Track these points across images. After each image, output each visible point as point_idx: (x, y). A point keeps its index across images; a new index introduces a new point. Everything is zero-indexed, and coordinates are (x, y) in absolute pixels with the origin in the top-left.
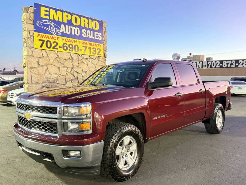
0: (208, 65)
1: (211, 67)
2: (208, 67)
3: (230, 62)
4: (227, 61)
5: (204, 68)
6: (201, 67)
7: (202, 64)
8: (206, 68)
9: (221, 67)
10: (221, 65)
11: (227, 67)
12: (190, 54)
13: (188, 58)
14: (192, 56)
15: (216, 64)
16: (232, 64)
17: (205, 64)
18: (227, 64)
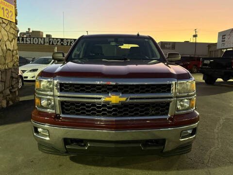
0: (50, 42)
1: (53, 44)
2: (49, 44)
3: (70, 41)
4: (67, 39)
5: (46, 44)
6: (43, 43)
7: (44, 40)
8: (48, 44)
9: (62, 44)
10: (62, 43)
11: (67, 45)
12: (29, 29)
13: (27, 33)
14: (31, 31)
15: (58, 42)
16: (71, 42)
17: (47, 40)
18: (68, 42)
